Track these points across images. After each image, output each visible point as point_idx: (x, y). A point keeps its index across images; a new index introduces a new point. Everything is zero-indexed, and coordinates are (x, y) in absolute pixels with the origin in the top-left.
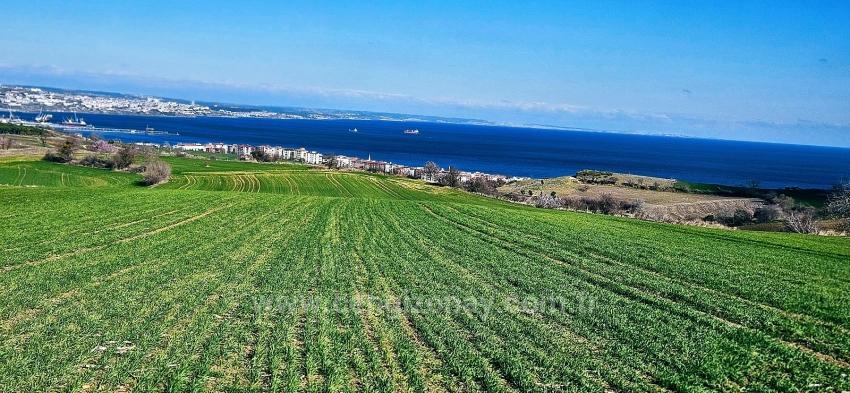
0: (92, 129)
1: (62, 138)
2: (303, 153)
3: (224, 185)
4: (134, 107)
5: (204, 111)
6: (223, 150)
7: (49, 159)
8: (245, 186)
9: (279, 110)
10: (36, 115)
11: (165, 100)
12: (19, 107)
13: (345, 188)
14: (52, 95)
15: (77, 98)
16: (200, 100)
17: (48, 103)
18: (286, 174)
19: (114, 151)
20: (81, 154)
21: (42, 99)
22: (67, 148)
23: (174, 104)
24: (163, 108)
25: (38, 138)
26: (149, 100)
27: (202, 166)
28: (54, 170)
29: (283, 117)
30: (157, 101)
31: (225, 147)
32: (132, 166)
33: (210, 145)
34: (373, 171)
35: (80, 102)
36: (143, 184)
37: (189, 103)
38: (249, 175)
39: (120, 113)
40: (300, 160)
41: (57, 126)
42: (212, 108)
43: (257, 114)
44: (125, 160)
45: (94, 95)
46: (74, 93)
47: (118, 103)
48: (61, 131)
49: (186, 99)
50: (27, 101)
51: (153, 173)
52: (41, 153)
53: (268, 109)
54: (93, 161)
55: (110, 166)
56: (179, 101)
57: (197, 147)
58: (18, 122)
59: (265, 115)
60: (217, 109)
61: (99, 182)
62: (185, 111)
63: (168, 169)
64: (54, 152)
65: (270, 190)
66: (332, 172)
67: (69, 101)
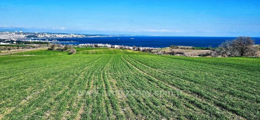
0: (58, 42)
1: (52, 44)
2: (107, 45)
3: (88, 53)
4: (68, 36)
5: (84, 36)
6: (89, 45)
7: (49, 49)
8: (93, 53)
9: (101, 35)
10: (45, 39)
11: (75, 34)
12: (42, 38)
13: (115, 52)
14: (49, 34)
15: (55, 35)
16: (83, 34)
17: (48, 36)
18: (102, 50)
19: (63, 47)
20: (56, 48)
21: (47, 36)
22: (53, 47)
23: (77, 35)
24: (75, 36)
25: (46, 45)
26: (71, 34)
27: (83, 49)
28: (50, 52)
29: (102, 37)
30: (73, 35)
31: (89, 44)
32: (68, 50)
33: (86, 44)
34: (121, 48)
35: (55, 36)
36: (70, 54)
37: (80, 35)
38: (94, 51)
39: (65, 38)
40: (107, 47)
41: (51, 41)
42: (86, 35)
43: (96, 36)
44: (66, 49)
45: (59, 34)
46: (54, 34)
47: (64, 35)
48: (51, 43)
49: (80, 34)
50: (43, 36)
51: (72, 51)
52: (47, 48)
53: (99, 35)
54: (59, 49)
55: (63, 50)
56: (78, 34)
57: (83, 45)
58: (42, 41)
59: (98, 36)
60: (87, 36)
61: (60, 54)
62: (80, 36)
63: (75, 50)
64: (50, 48)
65: (98, 54)
66: (112, 49)
67: (53, 36)
